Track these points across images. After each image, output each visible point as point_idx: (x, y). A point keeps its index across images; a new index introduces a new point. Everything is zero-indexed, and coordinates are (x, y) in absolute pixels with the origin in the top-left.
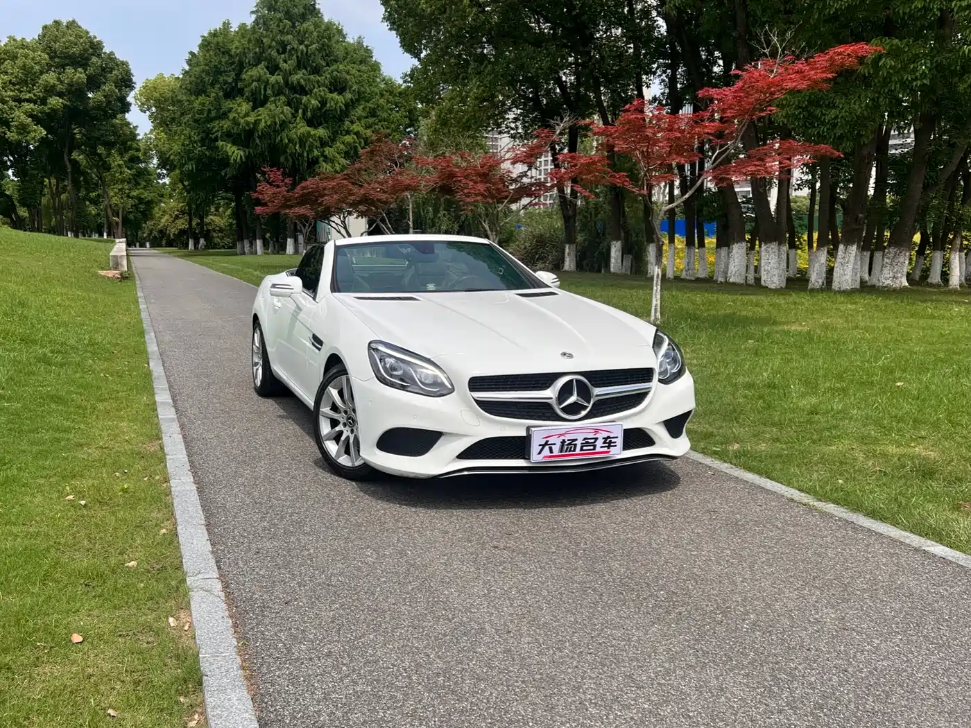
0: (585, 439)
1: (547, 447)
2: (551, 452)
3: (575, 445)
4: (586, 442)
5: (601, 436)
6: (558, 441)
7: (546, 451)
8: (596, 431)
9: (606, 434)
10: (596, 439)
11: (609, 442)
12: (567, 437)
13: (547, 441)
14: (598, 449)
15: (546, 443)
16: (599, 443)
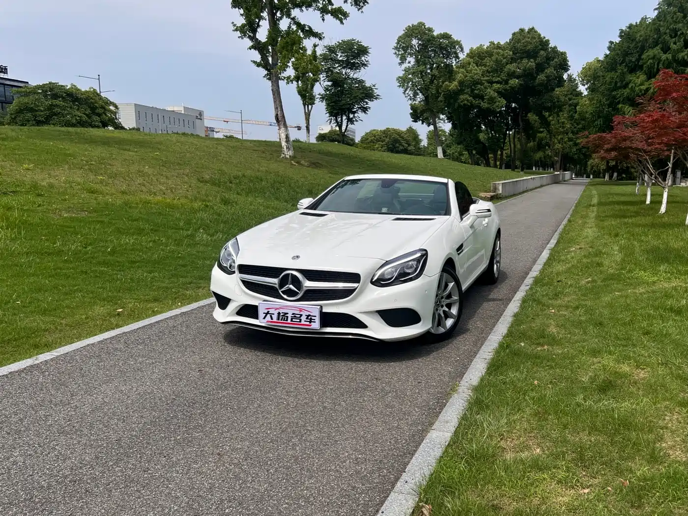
0: (293, 314)
1: (269, 315)
2: (272, 319)
3: (287, 317)
4: (294, 316)
5: (304, 314)
6: (276, 312)
7: (268, 318)
8: (301, 310)
9: (308, 313)
10: (301, 315)
11: (310, 319)
12: (281, 311)
13: (268, 312)
14: (303, 322)
15: (268, 313)
16: (304, 318)
